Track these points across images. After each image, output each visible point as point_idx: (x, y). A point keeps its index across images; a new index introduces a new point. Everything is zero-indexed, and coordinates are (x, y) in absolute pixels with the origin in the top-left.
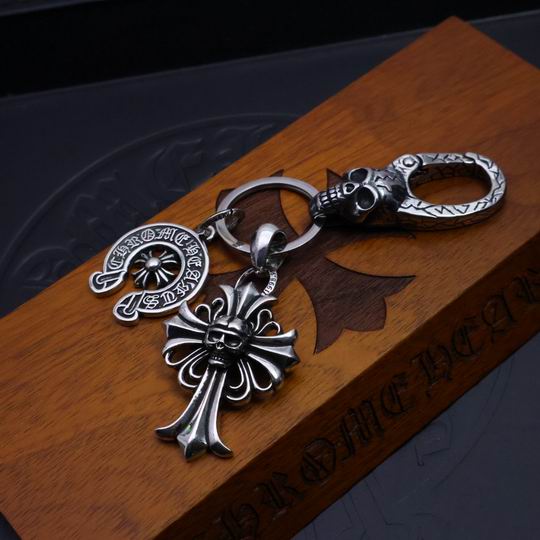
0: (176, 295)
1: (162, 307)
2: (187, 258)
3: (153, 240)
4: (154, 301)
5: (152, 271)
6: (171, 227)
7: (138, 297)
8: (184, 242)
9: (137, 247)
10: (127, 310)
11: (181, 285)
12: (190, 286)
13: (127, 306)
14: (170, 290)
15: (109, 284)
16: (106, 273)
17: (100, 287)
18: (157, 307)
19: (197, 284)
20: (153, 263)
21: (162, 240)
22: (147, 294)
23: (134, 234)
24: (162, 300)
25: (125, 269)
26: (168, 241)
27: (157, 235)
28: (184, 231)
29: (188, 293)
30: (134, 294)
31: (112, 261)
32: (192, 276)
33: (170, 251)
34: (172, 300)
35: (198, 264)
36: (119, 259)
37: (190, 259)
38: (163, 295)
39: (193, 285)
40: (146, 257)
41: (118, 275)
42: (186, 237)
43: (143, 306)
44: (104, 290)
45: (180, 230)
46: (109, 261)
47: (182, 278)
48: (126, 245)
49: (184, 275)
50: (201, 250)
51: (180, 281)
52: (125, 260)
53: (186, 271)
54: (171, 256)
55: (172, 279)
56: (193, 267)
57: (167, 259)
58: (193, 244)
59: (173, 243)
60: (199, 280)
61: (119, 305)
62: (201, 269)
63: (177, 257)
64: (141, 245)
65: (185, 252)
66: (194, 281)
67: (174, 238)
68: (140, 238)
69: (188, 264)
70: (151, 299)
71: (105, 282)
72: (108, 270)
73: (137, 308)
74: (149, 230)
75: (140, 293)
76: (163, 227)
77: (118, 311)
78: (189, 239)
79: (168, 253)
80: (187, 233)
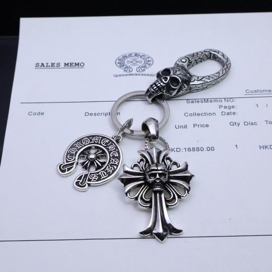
0: (107, 173)
1: (101, 180)
2: (110, 153)
3: (90, 144)
4: (95, 177)
5: (92, 160)
6: (98, 136)
7: (86, 176)
8: (106, 144)
9: (81, 148)
10: (81, 183)
11: (109, 167)
12: (114, 168)
13: (81, 181)
14: (103, 170)
15: (69, 169)
18: (98, 180)
19: (117, 166)
20: (92, 156)
21: (94, 143)
22: (91, 174)
23: (78, 141)
24: (99, 176)
25: (76, 160)
26: (97, 143)
27: (91, 141)
29: (113, 172)
30: (84, 174)
31: (68, 156)
32: (114, 162)
34: (105, 176)
35: (116, 155)
36: (72, 155)
37: (112, 153)
38: (100, 173)
41: (73, 164)
42: (107, 141)
43: (90, 180)
44: (66, 173)
45: (103, 137)
48: (74, 147)
49: (109, 162)
51: (108, 165)
52: (75, 156)
53: (110, 159)
54: (101, 152)
55: (103, 164)
56: (114, 157)
57: (99, 153)
58: (111, 144)
59: (101, 144)
60: (118, 164)
61: (76, 180)
62: (118, 158)
63: (104, 152)
64: (83, 147)
65: (108, 149)
66: (115, 165)
67: (101, 142)
68: (82, 143)
69: (111, 156)
70: (93, 176)
71: (66, 169)
72: (67, 162)
73: (87, 182)
74: (86, 138)
75: (87, 173)
76: (94, 136)
77: (76, 184)
78: (109, 142)
79: (99, 150)
80: (107, 139)
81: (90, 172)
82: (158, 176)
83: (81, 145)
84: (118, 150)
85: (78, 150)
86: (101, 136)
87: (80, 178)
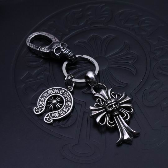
0: (64, 112)
2: (65, 98)
3: (53, 94)
4: (57, 115)
5: (55, 104)
6: (58, 88)
7: (51, 114)
8: (63, 93)
10: (48, 119)
11: (65, 108)
12: (68, 108)
14: (62, 110)
15: (41, 111)
16: (39, 107)
17: (38, 112)
18: (59, 117)
19: (70, 107)
20: (54, 101)
21: (56, 93)
22: (54, 113)
23: (46, 92)
24: (60, 114)
25: (45, 105)
26: (58, 93)
27: (54, 91)
28: (62, 89)
29: (68, 110)
30: (50, 113)
31: (40, 102)
32: (68, 104)
33: (59, 96)
35: (70, 100)
36: (42, 101)
37: (67, 99)
38: (60, 112)
39: (69, 107)
40: (52, 100)
41: (43, 107)
43: (54, 117)
46: (39, 103)
47: (65, 105)
48: (43, 96)
50: (69, 95)
51: (64, 107)
52: (44, 102)
53: (66, 103)
55: (61, 106)
56: (68, 101)
57: (59, 99)
58: (66, 93)
59: (59, 93)
60: (71, 105)
61: (45, 117)
62: (71, 101)
63: (62, 98)
64: (49, 96)
65: (64, 96)
66: (69, 106)
67: (59, 92)
68: (48, 93)
69: (66, 100)
70: (56, 114)
71: (39, 110)
72: (39, 106)
73: (52, 118)
74: (50, 90)
75: (52, 112)
76: (55, 89)
77: (45, 120)
78: (65, 92)
79: (59, 97)
80: (64, 90)
81: (54, 112)
82: (114, 106)
83: (47, 95)
84: (70, 96)
85: (46, 98)
86: (59, 88)
87: (47, 116)
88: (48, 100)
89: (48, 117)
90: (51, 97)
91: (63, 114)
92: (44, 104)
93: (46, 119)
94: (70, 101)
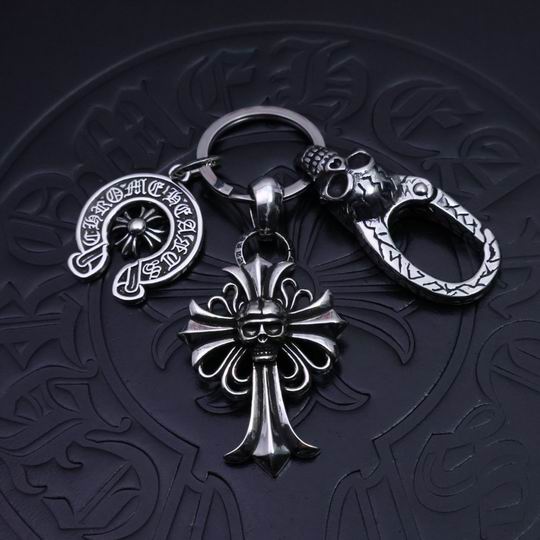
0: (178, 254)
1: (168, 272)
2: (172, 209)
3: (124, 199)
4: (154, 268)
5: (139, 234)
6: (138, 179)
7: (135, 270)
8: (160, 191)
9: (107, 213)
10: (129, 288)
11: (178, 241)
12: (188, 239)
13: (127, 283)
14: (168, 249)
15: (95, 264)
16: (84, 253)
17: (86, 270)
18: (162, 275)
19: (195, 234)
20: (137, 225)
21: (134, 195)
22: (144, 263)
23: (98, 199)
24: (164, 265)
25: (105, 241)
26: (141, 195)
27: (125, 192)
28: (155, 179)
29: (190, 249)
30: (129, 267)
31: (86, 236)
32: (187, 228)
33: (149, 206)
34: (175, 261)
35: (188, 211)
36: (92, 231)
37: (176, 209)
38: (163, 258)
39: (192, 237)
40: (124, 221)
41: (99, 250)
42: (160, 185)
43: (145, 277)
44: (91, 272)
45: (150, 180)
46: (83, 238)
47: (176, 233)
48: (93, 213)
49: (177, 229)
50: (183, 196)
51: (174, 237)
52: (100, 231)
53: (176, 224)
54: (152, 211)
55: (164, 237)
56: (183, 217)
57: (150, 216)
58: (171, 191)
59: (148, 195)
60: (196, 229)
61: (116, 284)
62: (193, 216)
63: (160, 211)
64: (111, 208)
65: (166, 203)
66: (191, 233)
67: (146, 190)
68: (107, 201)
69: (176, 215)
70: (151, 267)
71: (89, 263)
72: (86, 248)
73: (140, 282)
74: (113, 189)
75: (135, 264)
76: (128, 182)
77: (119, 291)
78: (165, 187)
79: (148, 210)
80: (159, 180)
81: (141, 261)
83: (106, 207)
84: (188, 199)
85: (104, 217)
86: (144, 178)
87: (123, 278)
88: (113, 222)
89: (125, 280)
90: (120, 213)
91: (175, 264)
92: (101, 240)
93: (120, 289)
94: (189, 216)
